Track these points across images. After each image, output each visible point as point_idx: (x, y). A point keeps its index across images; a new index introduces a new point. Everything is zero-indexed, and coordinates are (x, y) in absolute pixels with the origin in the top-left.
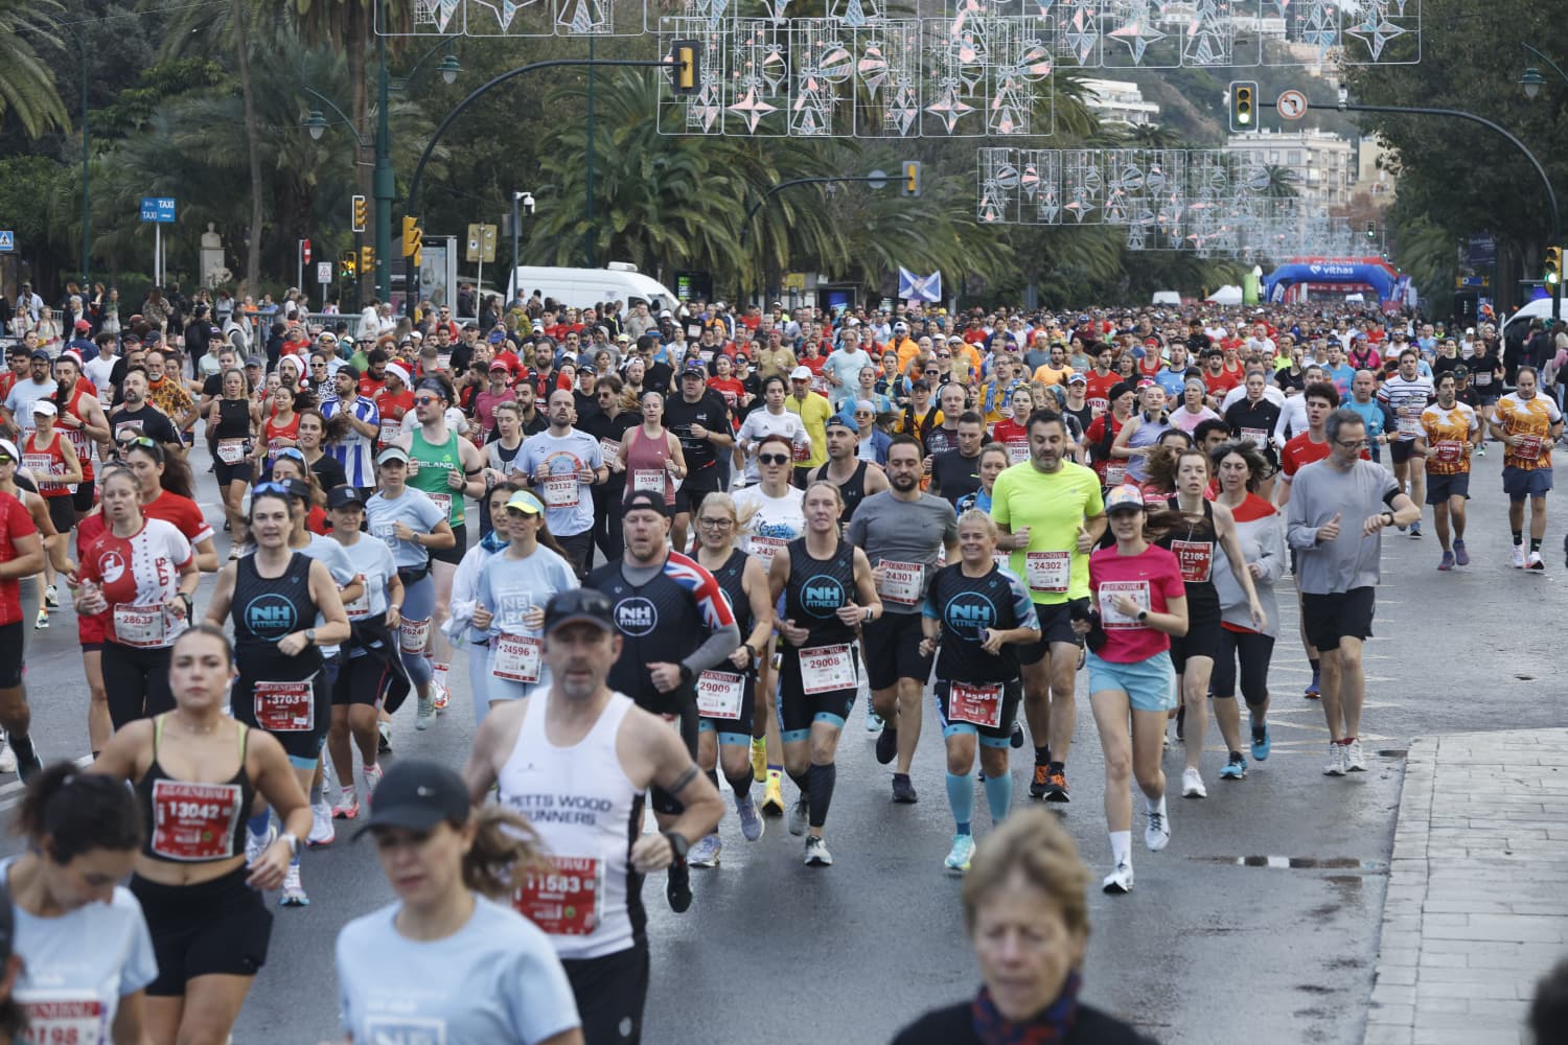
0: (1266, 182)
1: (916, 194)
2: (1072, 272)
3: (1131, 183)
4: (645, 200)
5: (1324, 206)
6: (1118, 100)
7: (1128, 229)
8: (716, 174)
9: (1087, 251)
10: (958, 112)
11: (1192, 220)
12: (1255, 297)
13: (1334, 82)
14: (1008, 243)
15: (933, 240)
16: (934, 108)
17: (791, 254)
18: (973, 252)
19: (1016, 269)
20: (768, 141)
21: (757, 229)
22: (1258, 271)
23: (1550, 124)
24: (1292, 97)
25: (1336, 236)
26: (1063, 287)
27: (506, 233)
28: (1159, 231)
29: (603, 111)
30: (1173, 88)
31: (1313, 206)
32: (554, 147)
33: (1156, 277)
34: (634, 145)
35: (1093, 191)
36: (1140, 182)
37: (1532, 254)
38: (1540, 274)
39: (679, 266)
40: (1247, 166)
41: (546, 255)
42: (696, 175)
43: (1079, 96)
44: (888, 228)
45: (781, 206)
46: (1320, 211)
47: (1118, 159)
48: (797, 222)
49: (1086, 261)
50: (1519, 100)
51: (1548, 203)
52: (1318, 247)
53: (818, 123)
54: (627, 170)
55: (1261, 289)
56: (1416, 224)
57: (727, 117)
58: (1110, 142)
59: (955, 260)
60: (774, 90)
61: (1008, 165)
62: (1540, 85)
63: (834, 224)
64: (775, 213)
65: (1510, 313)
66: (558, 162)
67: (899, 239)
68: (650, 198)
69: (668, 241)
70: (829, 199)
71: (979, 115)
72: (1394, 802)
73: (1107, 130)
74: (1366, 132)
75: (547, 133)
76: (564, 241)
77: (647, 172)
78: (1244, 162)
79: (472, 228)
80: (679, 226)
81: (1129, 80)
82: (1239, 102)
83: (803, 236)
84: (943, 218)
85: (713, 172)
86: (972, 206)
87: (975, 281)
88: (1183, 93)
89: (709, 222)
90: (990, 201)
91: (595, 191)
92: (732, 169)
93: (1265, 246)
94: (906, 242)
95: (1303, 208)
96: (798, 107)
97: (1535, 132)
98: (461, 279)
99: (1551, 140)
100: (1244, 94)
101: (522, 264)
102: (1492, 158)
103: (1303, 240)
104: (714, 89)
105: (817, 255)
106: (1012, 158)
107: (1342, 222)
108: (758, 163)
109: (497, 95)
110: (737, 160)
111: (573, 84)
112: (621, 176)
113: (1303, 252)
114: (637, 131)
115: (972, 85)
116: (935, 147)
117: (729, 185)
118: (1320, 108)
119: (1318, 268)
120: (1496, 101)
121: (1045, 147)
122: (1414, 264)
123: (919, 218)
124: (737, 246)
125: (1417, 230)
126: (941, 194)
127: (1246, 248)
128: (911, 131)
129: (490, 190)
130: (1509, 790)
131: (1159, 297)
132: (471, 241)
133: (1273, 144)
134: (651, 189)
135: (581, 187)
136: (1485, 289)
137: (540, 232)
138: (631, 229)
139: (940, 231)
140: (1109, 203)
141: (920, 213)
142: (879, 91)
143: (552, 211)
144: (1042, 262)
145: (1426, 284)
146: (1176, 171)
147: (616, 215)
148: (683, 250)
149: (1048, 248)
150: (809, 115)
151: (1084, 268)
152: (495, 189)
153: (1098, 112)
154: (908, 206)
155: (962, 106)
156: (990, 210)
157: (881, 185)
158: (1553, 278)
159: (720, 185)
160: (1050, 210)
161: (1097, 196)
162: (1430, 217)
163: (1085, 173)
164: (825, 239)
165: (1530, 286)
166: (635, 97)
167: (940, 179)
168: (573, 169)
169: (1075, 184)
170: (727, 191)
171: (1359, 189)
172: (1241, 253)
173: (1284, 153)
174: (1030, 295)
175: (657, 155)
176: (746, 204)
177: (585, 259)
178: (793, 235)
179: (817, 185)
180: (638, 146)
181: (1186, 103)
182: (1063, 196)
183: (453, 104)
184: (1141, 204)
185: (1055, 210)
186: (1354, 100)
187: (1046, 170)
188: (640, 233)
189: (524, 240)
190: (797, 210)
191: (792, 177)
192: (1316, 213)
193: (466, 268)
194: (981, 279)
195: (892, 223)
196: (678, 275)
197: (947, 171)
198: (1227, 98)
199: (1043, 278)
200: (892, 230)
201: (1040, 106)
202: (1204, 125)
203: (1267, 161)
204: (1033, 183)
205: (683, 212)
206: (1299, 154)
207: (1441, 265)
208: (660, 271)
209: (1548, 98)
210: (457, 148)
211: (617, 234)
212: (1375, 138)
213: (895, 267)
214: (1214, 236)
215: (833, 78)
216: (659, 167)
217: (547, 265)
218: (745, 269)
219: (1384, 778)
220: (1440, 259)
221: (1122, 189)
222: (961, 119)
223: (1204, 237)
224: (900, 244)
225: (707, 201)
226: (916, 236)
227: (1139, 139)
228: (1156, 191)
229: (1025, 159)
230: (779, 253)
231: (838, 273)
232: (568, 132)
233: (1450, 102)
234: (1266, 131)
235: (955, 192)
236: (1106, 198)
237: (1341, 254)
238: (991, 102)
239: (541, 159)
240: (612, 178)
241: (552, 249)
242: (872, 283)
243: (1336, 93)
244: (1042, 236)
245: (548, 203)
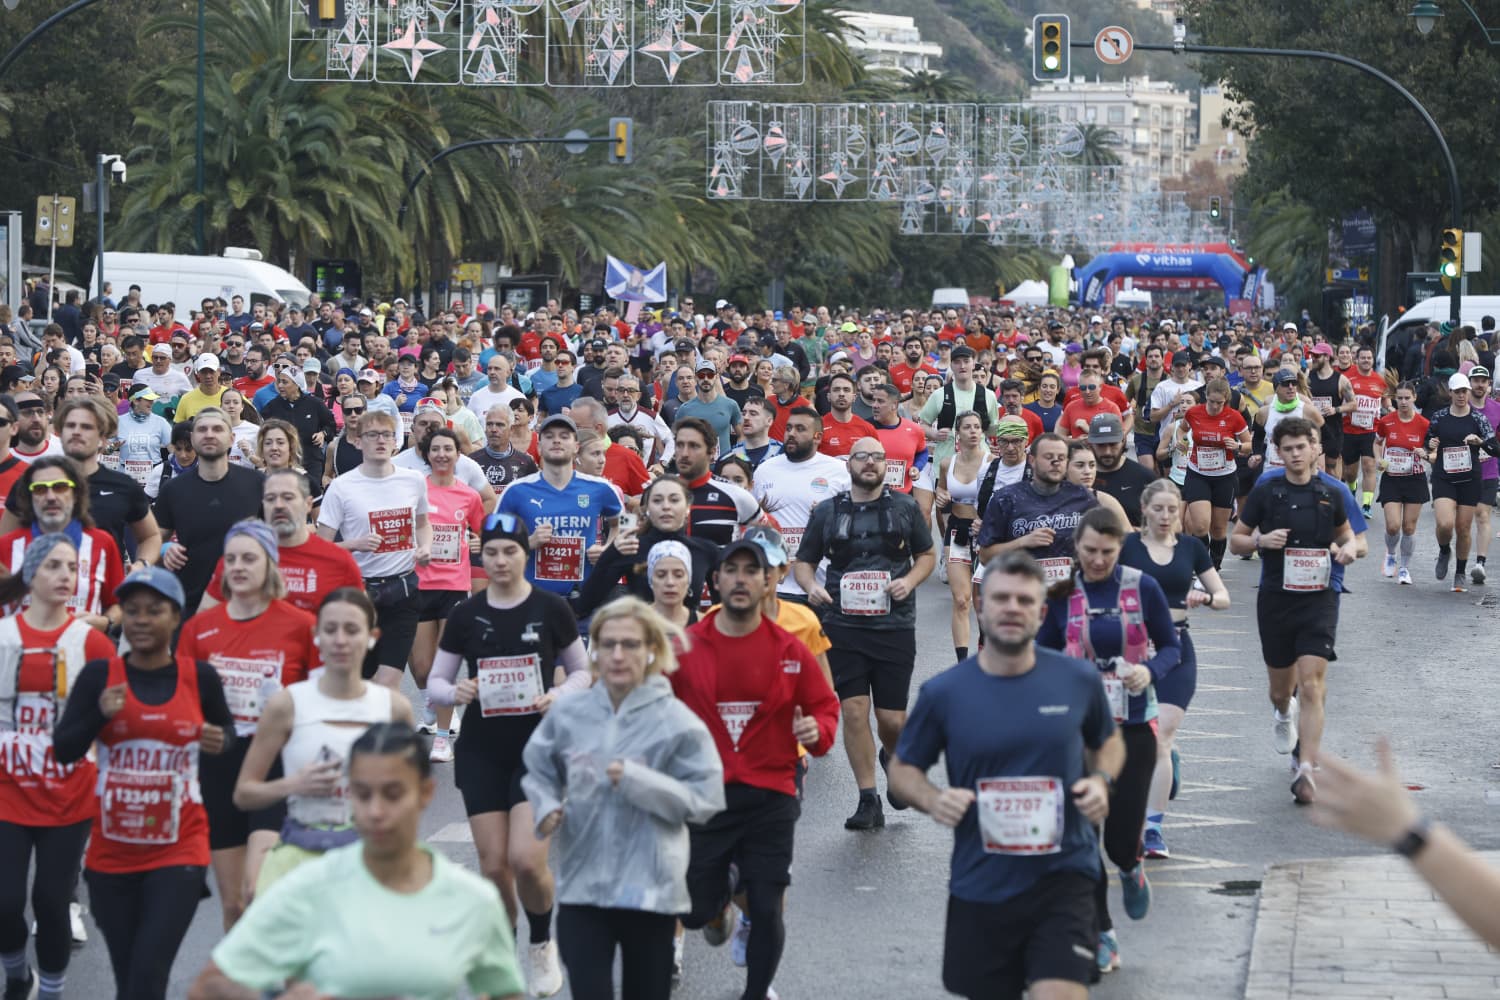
0: (1078, 146)
1: (628, 160)
2: (829, 263)
3: (904, 147)
4: (273, 166)
5: (1155, 178)
6: (889, 39)
7: (901, 207)
8: (366, 133)
9: (848, 235)
10: (682, 54)
11: (984, 195)
12: (1065, 295)
13: (1168, 15)
14: (745, 225)
15: (648, 221)
16: (649, 49)
17: (464, 238)
18: (701, 236)
19: (756, 259)
20: (434, 90)
21: (420, 205)
22: (1069, 262)
23: (1449, 69)
24: (1113, 35)
25: (1170, 215)
26: (816, 282)
27: (88, 208)
28: (941, 209)
29: (216, 49)
30: (960, 24)
31: (1140, 178)
32: (152, 95)
33: (937, 269)
34: (257, 94)
35: (856, 158)
36: (916, 146)
37: (1424, 239)
38: (1434, 264)
39: (319, 254)
40: (1055, 126)
41: (142, 238)
42: (339, 134)
43: (840, 37)
44: (590, 204)
45: (451, 177)
46: (1150, 183)
47: (889, 116)
48: (473, 196)
49: (846, 249)
50: (1409, 38)
51: (1445, 173)
52: (1148, 229)
53: (500, 67)
54: (249, 127)
55: (1073, 286)
56: (1274, 198)
57: (381, 58)
58: (879, 93)
59: (677, 248)
60: (442, 24)
61: (746, 124)
62: (1437, 19)
63: (521, 200)
64: (443, 184)
65: (1394, 317)
66: (156, 117)
67: (604, 220)
68: (280, 163)
69: (304, 221)
70: (515, 167)
71: (708, 57)
72: (1244, 948)
73: (875, 79)
74: (1210, 81)
75: (143, 77)
76: (166, 219)
77: (276, 130)
78: (1052, 120)
79: (43, 201)
80: (318, 201)
81: (904, 13)
82: (1046, 41)
83: (480, 214)
84: (661, 192)
85: (363, 130)
86: (700, 177)
87: (704, 274)
88: (973, 30)
89: (356, 196)
90: (721, 171)
91: (207, 154)
92: (387, 126)
93: (1079, 228)
94: (614, 224)
95: (1127, 180)
96: (473, 46)
97: (1426, 83)
98: (28, 268)
99: (1450, 90)
100: (1052, 32)
101: (111, 249)
102: (1373, 115)
103: (1127, 221)
104: (363, 22)
105: (498, 241)
106: (752, 114)
107: (1176, 199)
108: (421, 120)
109: (74, 26)
110: (395, 116)
111: (176, 13)
112: (241, 134)
113: (1127, 237)
114: (262, 76)
115: (699, 18)
116: (651, 100)
117: (383, 148)
118: (1151, 48)
119: (1147, 258)
120: (1378, 40)
121: (794, 100)
122: (1270, 253)
123: (630, 192)
124: (394, 228)
125: (1274, 208)
126: (660, 161)
127: (1055, 232)
128: (620, 78)
129: (68, 152)
130: (1393, 933)
131: (942, 296)
132: (41, 218)
133: (1090, 97)
134: (282, 154)
135: (187, 148)
136: (1362, 284)
137: (133, 207)
138: (254, 205)
139: (659, 209)
140: (876, 173)
141: (632, 185)
142: (578, 26)
143: (150, 179)
144: (790, 250)
145: (1286, 279)
146: (964, 131)
147: (234, 186)
148: (322, 232)
149: (798, 231)
150: (487, 56)
151: (844, 257)
152: (75, 151)
153: (863, 56)
154: (617, 177)
155: (687, 47)
156: (723, 182)
157: (581, 149)
158: (1451, 270)
159: (371, 148)
160: (800, 183)
161: (861, 163)
162: (1292, 191)
163: (846, 134)
164: (508, 220)
165: (1421, 280)
166: (258, 30)
167: (659, 141)
168: (179, 125)
169: (833, 148)
170: (381, 156)
171: (1200, 155)
172: (1047, 239)
173: (1103, 109)
174: (774, 291)
175: (291, 107)
176: (405, 174)
177: (194, 243)
178: (466, 213)
179: (497, 148)
180: (264, 96)
181: (976, 43)
182: (818, 164)
183: (16, 38)
184: (918, 175)
185: (806, 182)
186: (1195, 38)
187: (795, 131)
188: (266, 208)
189: (113, 218)
190: (473, 182)
191: (465, 137)
192: (1144, 188)
193: (34, 254)
194: (710, 272)
195: (596, 199)
196: (316, 264)
197: (666, 132)
198: (1030, 37)
199: (791, 270)
200: (598, 208)
201: (788, 47)
202: (1000, 72)
203: (1081, 118)
204: (778, 148)
205: (322, 183)
206: (1122, 110)
207: (1305, 254)
208: (292, 260)
209: (1446, 35)
210: (21, 96)
211: (235, 210)
212: (1221, 88)
213: (599, 253)
214: (1011, 216)
215: (518, 9)
216: (290, 123)
217: (143, 250)
218: (403, 257)
219: (1231, 916)
220: (1305, 247)
221: (894, 155)
222: (685, 63)
223: (999, 218)
224: (605, 227)
225: (354, 169)
226: (627, 215)
227: (915, 90)
228: (936, 157)
229: (768, 116)
230: (449, 237)
231: (525, 263)
232: (171, 76)
233: (1319, 41)
234: (1080, 80)
235: (678, 159)
236: (873, 166)
237: (1176, 240)
238: (724, 41)
239: (135, 110)
240: (229, 138)
241: (151, 229)
242: (569, 276)
243: (1168, 30)
244: (791, 217)
245: (147, 168)
